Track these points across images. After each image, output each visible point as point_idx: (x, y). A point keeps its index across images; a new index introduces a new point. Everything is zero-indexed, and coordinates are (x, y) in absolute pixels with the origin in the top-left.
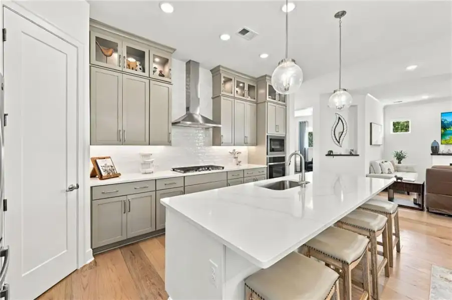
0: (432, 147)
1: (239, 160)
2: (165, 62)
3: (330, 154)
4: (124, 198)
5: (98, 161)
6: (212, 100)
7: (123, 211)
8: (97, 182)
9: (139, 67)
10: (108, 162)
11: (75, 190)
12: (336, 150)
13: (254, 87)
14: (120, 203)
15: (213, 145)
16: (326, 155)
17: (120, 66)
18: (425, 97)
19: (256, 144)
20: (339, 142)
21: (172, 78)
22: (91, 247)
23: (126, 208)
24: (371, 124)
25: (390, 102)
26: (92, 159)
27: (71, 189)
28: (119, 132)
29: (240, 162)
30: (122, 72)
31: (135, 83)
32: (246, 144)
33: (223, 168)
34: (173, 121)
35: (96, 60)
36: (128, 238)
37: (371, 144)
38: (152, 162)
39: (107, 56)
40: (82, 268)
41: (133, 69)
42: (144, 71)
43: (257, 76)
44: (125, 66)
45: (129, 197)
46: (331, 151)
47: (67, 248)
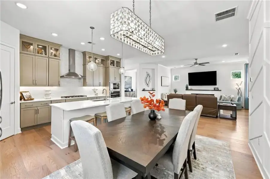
0: (186, 87)
1: (97, 93)
2: (57, 50)
3: (144, 90)
4: (36, 108)
5: (23, 93)
6: (82, 66)
7: (35, 113)
8: (23, 101)
9: (43, 52)
10: (28, 94)
11: (14, 104)
12: (147, 88)
13: (104, 60)
14: (34, 110)
15: (83, 86)
16: (142, 91)
17: (34, 53)
18: (182, 66)
19: (106, 86)
20: (148, 85)
21: (60, 57)
22: (20, 127)
23: (37, 112)
24: (161, 77)
25: (172, 67)
26: (20, 92)
27: (12, 103)
28: (33, 80)
29: (97, 94)
30: (35, 55)
31: (41, 60)
32: (100, 85)
33: (86, 96)
34: (61, 75)
35: (22, 50)
36: (38, 124)
37: (162, 86)
38: (50, 94)
39: (27, 48)
40: (16, 135)
41: (40, 54)
42: (46, 55)
43: (105, 55)
44: (37, 53)
45: (38, 108)
46: (144, 89)
47: (10, 126)
